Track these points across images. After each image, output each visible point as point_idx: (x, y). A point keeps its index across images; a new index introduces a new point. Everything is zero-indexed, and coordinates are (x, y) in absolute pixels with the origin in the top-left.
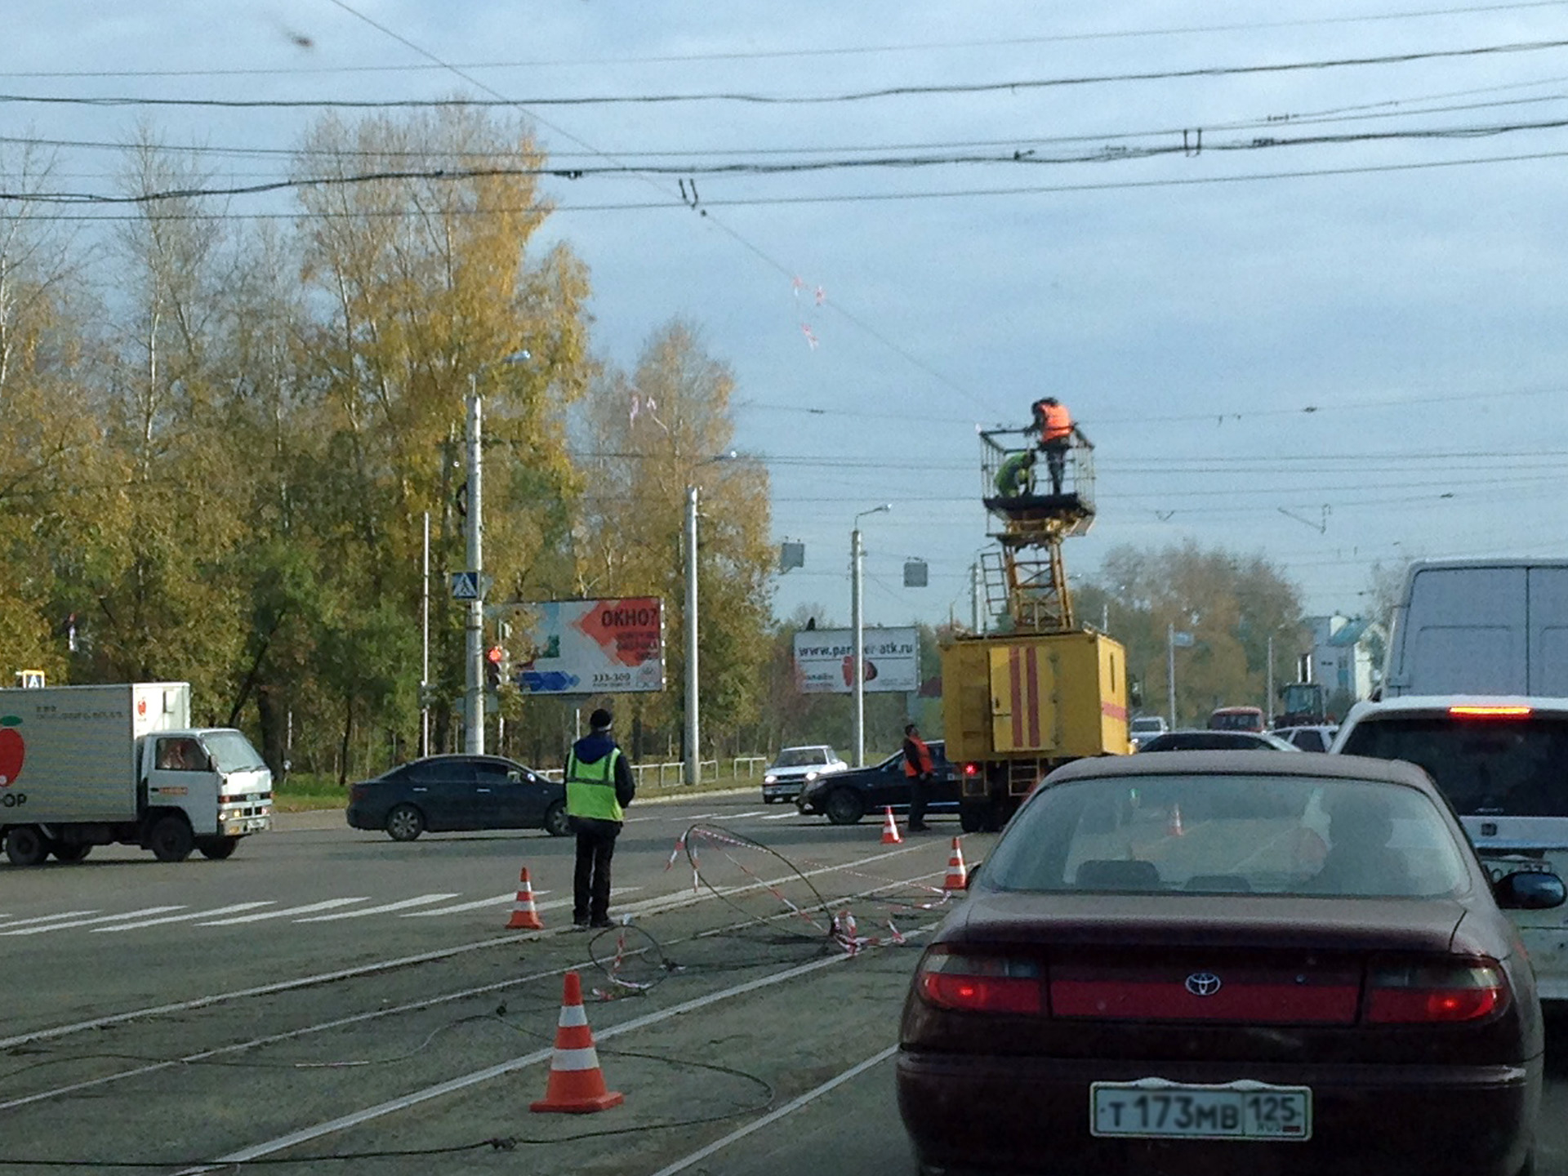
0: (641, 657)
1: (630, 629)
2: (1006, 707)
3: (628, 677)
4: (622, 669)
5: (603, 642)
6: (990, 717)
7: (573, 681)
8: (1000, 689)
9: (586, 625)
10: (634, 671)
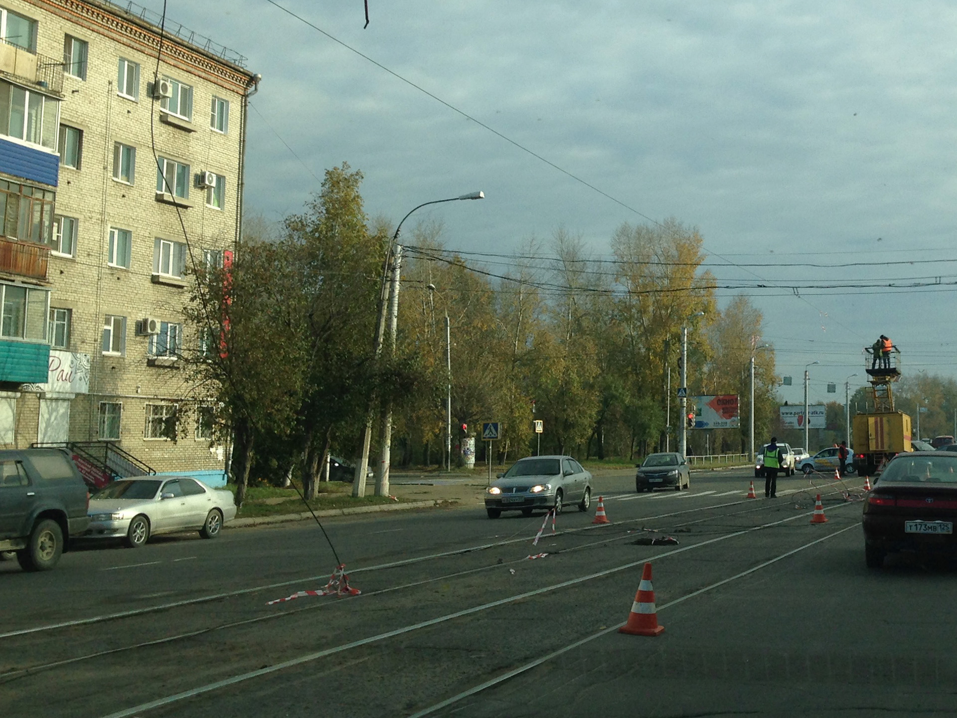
0: (731, 416)
1: (727, 406)
2: (873, 436)
3: (726, 423)
4: (724, 420)
5: (717, 411)
6: (868, 439)
7: (707, 424)
8: (872, 431)
9: (711, 404)
10: (729, 421)
